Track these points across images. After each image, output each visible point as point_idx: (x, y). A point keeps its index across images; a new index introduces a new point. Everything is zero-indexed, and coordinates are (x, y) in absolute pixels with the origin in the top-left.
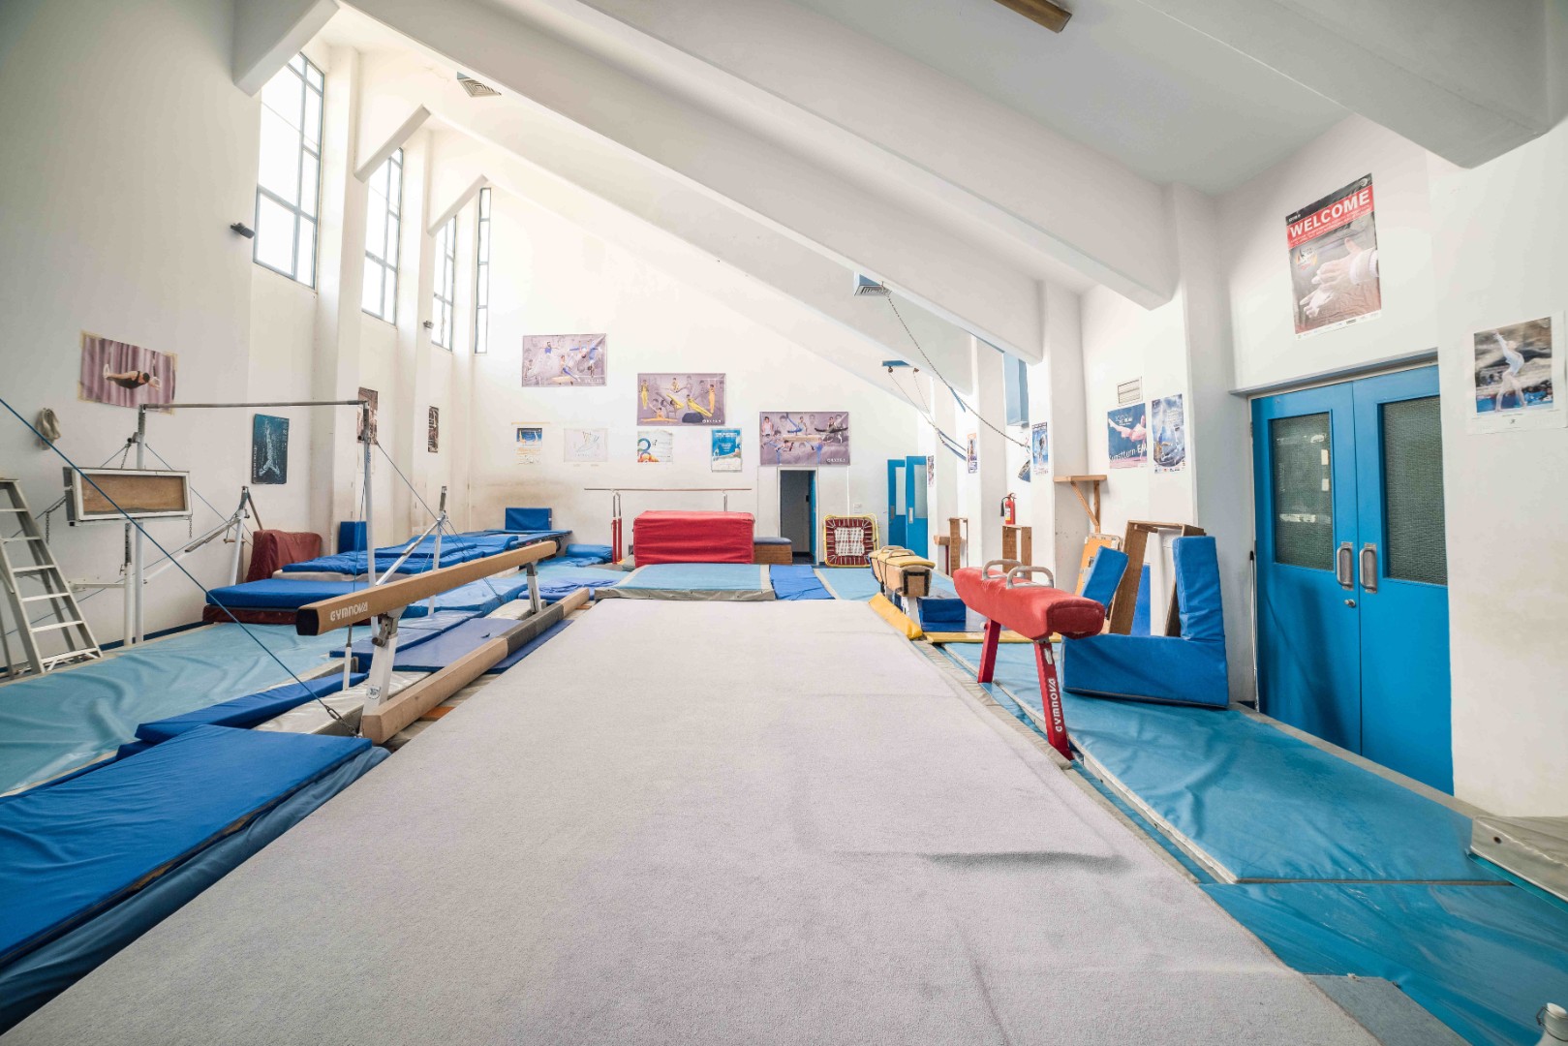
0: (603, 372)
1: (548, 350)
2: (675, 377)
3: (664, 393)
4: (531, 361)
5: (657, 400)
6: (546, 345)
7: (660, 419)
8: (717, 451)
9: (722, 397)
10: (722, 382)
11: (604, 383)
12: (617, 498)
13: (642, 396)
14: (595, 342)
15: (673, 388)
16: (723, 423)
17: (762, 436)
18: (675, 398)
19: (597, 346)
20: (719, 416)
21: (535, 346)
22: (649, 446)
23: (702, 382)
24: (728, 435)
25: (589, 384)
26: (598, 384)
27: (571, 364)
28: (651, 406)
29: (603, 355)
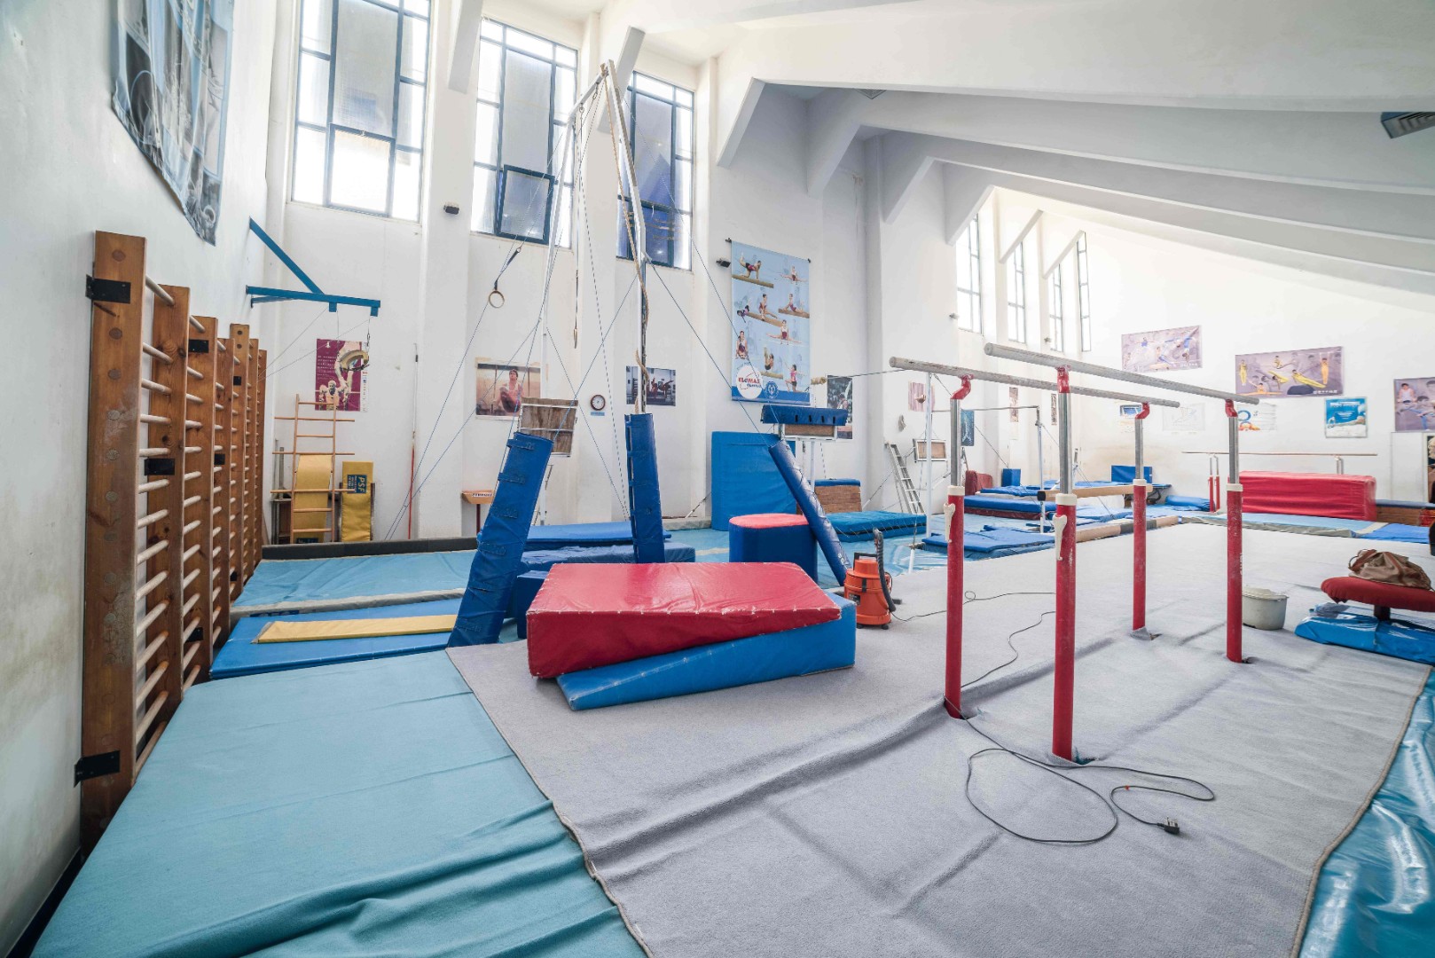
0: (1198, 357)
1: (1145, 344)
2: (1277, 355)
3: (1265, 370)
4: (1129, 354)
5: (1257, 377)
6: (1142, 340)
7: (1262, 393)
8: (1333, 418)
9: (1339, 369)
10: (1338, 355)
11: (1199, 366)
12: (1214, 460)
13: (1241, 374)
14: (1189, 333)
15: (1276, 365)
16: (1340, 393)
17: (1397, 403)
18: (1279, 373)
19: (1191, 336)
20: (1335, 385)
21: (1132, 342)
22: (1249, 416)
23: (1311, 356)
24: (1346, 404)
25: (1184, 368)
26: (1193, 367)
27: (1166, 353)
28: (1251, 382)
29: (1197, 343)
